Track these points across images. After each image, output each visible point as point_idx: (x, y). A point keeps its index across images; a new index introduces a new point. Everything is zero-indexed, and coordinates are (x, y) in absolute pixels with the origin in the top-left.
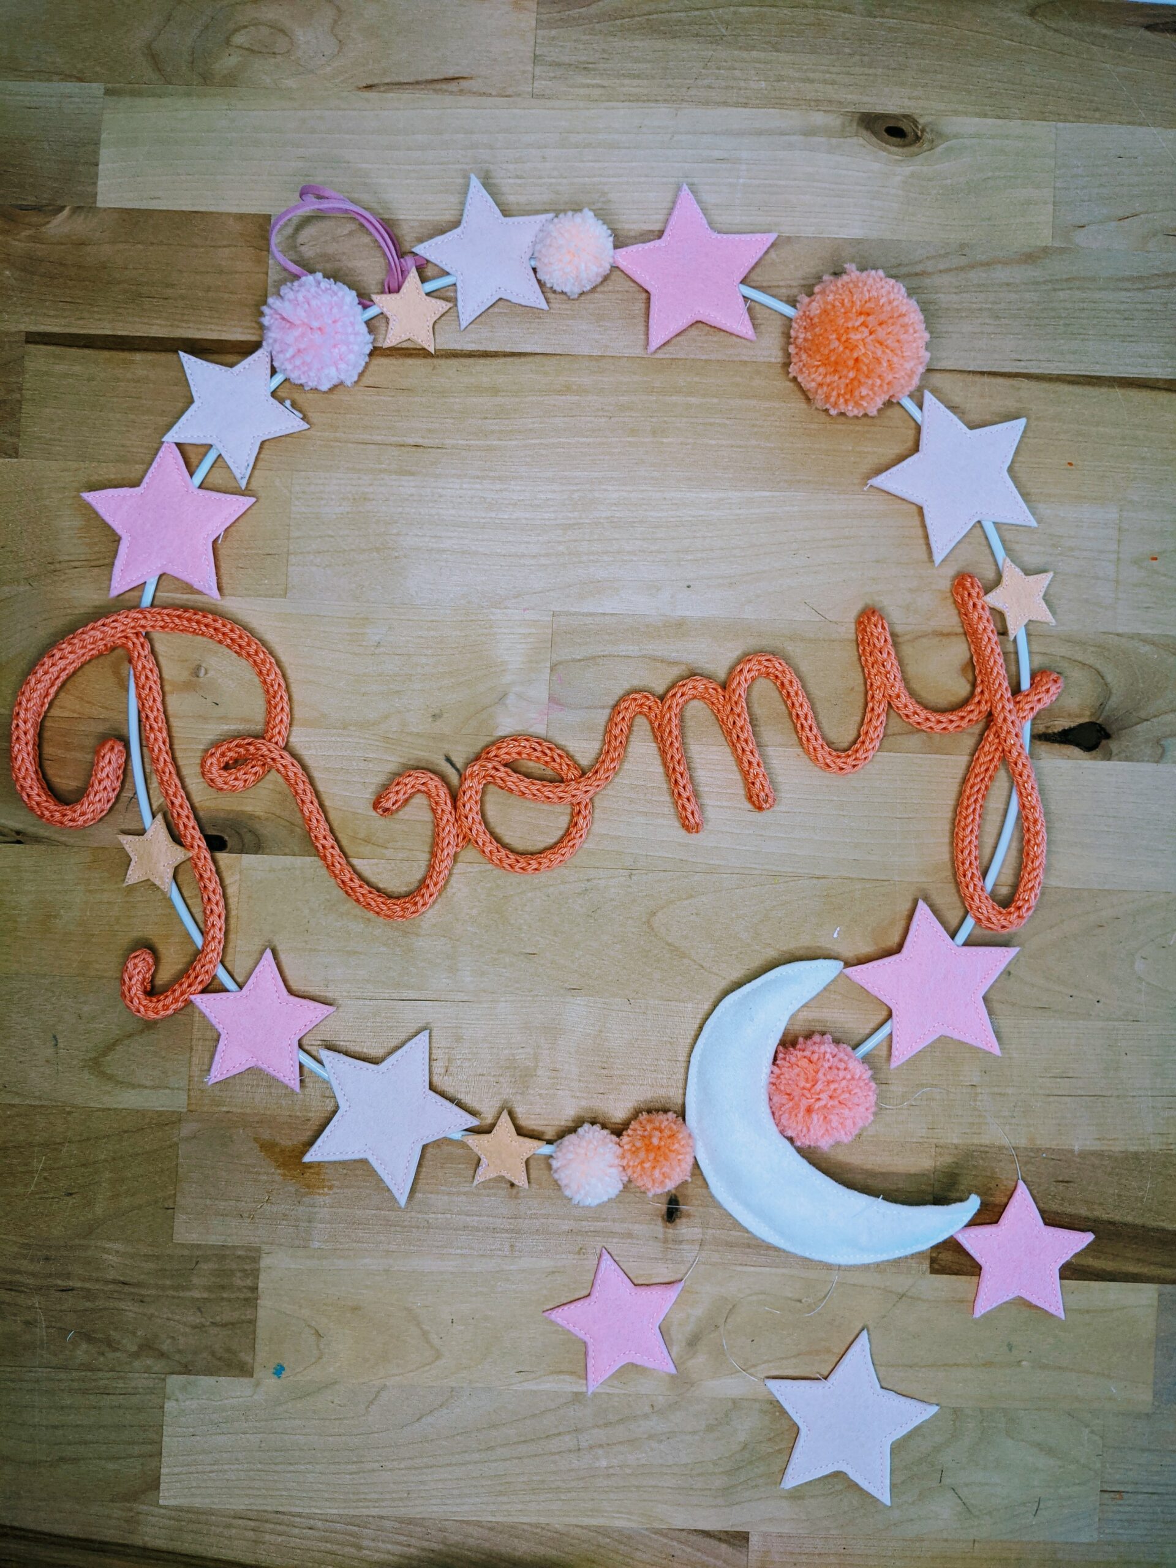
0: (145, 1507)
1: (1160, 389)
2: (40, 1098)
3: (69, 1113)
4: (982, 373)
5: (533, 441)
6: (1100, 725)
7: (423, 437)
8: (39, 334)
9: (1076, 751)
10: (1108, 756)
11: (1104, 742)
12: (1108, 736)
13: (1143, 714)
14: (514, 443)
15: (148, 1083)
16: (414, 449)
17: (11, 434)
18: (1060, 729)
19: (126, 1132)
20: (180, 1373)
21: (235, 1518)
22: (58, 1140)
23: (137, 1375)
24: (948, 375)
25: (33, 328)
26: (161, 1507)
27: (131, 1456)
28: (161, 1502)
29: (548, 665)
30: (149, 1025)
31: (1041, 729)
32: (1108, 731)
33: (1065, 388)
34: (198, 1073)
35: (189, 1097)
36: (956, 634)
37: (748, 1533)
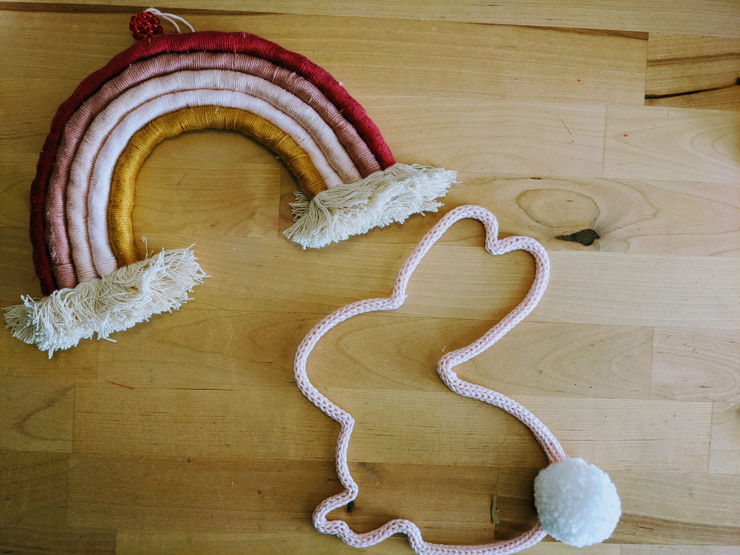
1: (630, 37)
3: (6, 454)
4: (529, 27)
6: (594, 231)
9: (580, 245)
10: (598, 248)
11: (596, 241)
12: (598, 237)
13: (617, 225)
15: (50, 437)
18: (571, 234)
24: (510, 28)
29: (279, 196)
30: (50, 404)
31: (560, 233)
32: (598, 234)
33: (577, 36)
34: (78, 431)
35: (73, 445)
36: (513, 179)
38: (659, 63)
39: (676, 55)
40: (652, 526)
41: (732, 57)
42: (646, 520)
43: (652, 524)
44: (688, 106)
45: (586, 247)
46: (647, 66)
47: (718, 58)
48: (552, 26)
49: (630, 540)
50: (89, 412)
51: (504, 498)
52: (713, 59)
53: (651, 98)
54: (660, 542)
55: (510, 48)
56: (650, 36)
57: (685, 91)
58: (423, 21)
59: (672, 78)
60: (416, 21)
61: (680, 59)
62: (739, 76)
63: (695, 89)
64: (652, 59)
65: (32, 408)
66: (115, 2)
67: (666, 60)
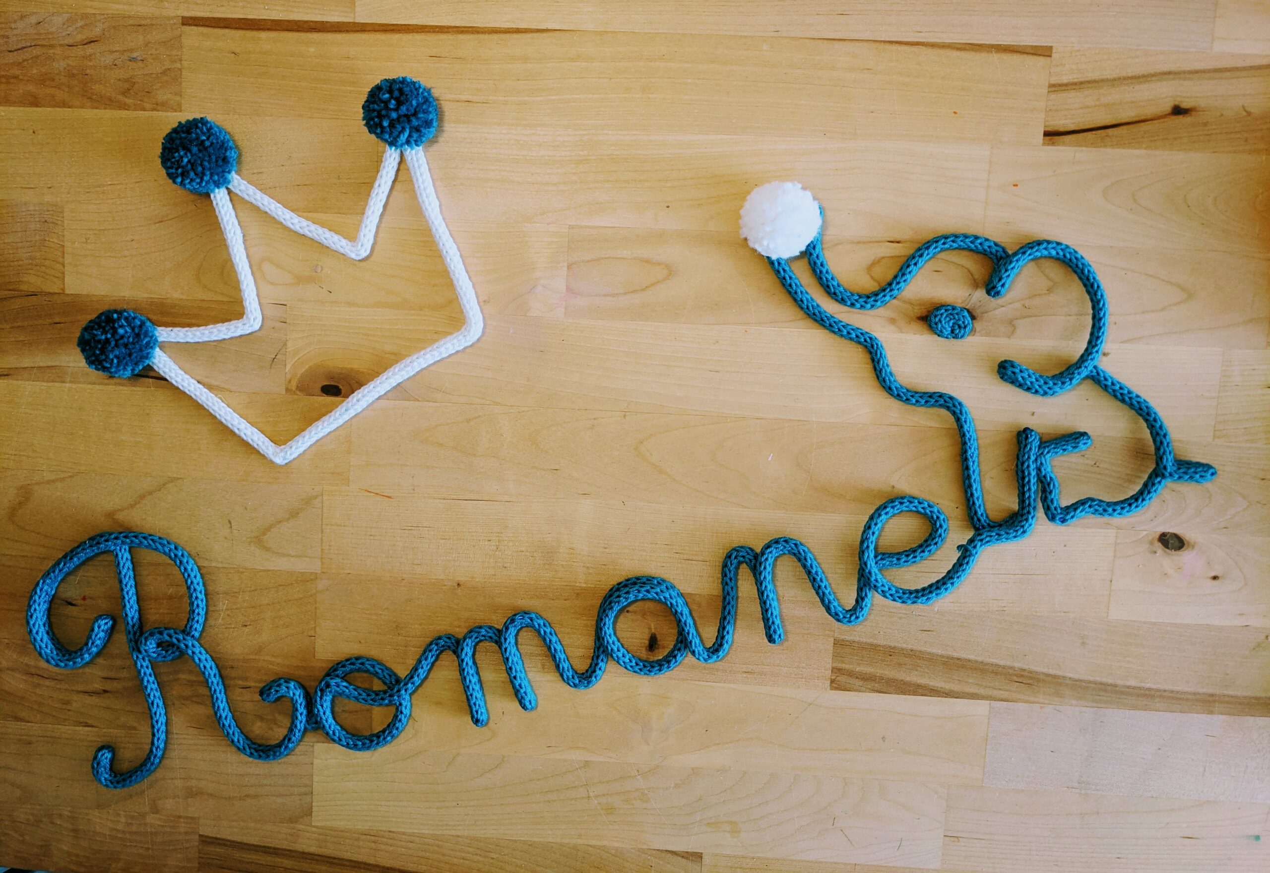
0: (303, 827)
1: (1027, 53)
2: (222, 562)
3: (242, 573)
4: (891, 42)
5: (553, 97)
7: (473, 95)
8: (191, 18)
10: (974, 332)
14: (540, 99)
15: (293, 554)
16: (467, 104)
17: (176, 94)
19: (280, 585)
20: (323, 742)
21: (362, 834)
22: (235, 590)
24: (865, 44)
25: (187, 14)
26: (314, 827)
27: (292, 794)
28: (313, 824)
29: (566, 264)
30: (294, 514)
32: (974, 314)
33: (954, 54)
34: (327, 548)
35: (322, 563)
36: (864, 243)
37: (702, 853)
38: (1065, 88)
39: (1091, 76)
40: (1032, 682)
41: (1167, 76)
42: (1023, 673)
43: (1031, 678)
44: (1103, 144)
46: (1049, 92)
47: (1149, 79)
48: (921, 40)
49: (1002, 697)
50: (341, 526)
51: (843, 640)
52: (1141, 80)
53: (1051, 135)
54: (1041, 701)
55: (866, 71)
56: (1054, 51)
57: (1099, 125)
58: (751, 37)
59: (1081, 108)
60: (741, 37)
61: (1095, 81)
62: (1177, 103)
63: (1114, 122)
64: (1056, 82)
65: (273, 519)
66: (361, 18)
67: (1075, 84)
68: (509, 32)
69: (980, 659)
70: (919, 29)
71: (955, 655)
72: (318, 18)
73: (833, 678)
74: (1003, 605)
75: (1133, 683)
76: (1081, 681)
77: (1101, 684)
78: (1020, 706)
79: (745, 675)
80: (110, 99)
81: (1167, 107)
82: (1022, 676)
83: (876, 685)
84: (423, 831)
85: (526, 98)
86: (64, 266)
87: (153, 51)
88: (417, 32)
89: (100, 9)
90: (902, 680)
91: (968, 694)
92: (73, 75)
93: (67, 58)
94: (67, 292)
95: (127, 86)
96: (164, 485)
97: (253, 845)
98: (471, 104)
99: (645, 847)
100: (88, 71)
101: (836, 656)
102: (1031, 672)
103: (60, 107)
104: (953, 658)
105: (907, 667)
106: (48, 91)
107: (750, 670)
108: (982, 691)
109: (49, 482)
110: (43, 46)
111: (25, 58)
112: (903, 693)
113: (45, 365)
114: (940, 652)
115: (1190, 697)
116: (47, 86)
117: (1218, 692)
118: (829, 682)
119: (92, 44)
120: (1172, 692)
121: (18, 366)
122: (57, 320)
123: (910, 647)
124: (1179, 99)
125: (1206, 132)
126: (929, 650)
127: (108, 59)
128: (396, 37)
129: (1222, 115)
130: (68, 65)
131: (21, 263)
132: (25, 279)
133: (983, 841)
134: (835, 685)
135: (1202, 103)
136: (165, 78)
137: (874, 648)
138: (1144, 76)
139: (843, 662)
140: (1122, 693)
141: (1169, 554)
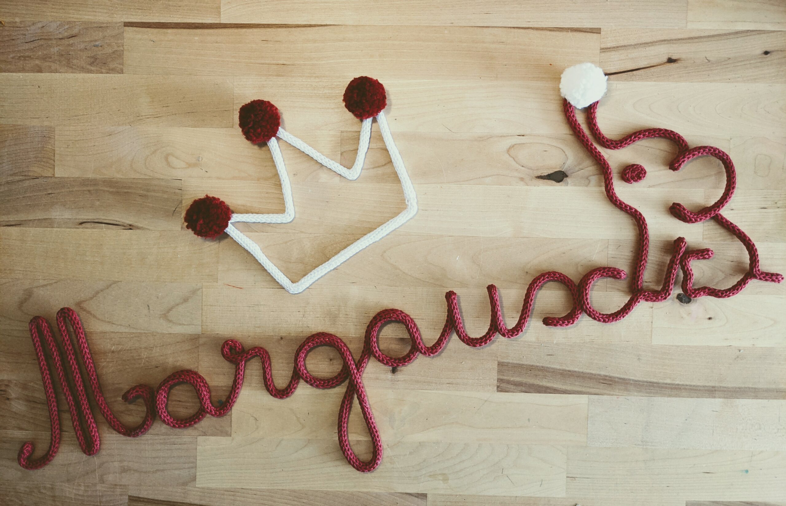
0: (191, 488)
1: (588, 32)
2: (144, 330)
3: (155, 335)
4: (514, 28)
5: (331, 61)
6: (563, 172)
7: (286, 61)
8: (129, 23)
9: (554, 182)
10: (567, 184)
11: (565, 179)
12: (567, 176)
13: (580, 167)
14: (324, 62)
15: (186, 323)
16: (283, 66)
17: (120, 64)
18: (547, 174)
19: (178, 342)
20: (203, 436)
21: (226, 491)
22: (151, 346)
23: (186, 436)
24: (500, 29)
25: (127, 20)
27: (185, 468)
28: (197, 486)
29: (340, 153)
30: (186, 300)
31: (539, 174)
32: (567, 174)
33: (549, 33)
34: (205, 319)
35: (202, 328)
36: (504, 136)
37: (427, 494)
38: (609, 50)
39: (622, 43)
40: (611, 383)
41: (663, 42)
42: (606, 378)
43: (611, 381)
44: (631, 80)
45: (558, 184)
46: (600, 52)
47: (654, 44)
48: (531, 26)
49: (595, 392)
50: (213, 306)
51: (503, 363)
52: (650, 44)
54: (617, 394)
55: (501, 44)
56: (602, 30)
57: (629, 69)
58: (438, 26)
59: (619, 60)
60: (433, 27)
61: (625, 46)
62: (669, 57)
63: (637, 68)
64: (604, 47)
65: (173, 303)
66: (224, 21)
67: (614, 48)
68: (306, 27)
69: (581, 370)
70: (529, 20)
71: (567, 369)
72: (200, 21)
73: (498, 385)
74: (593, 338)
75: (668, 381)
76: (639, 381)
77: (650, 382)
78: (605, 397)
79: (448, 385)
80: (83, 68)
81: (665, 60)
82: (605, 380)
83: (523, 388)
84: (262, 488)
85: (315, 62)
86: (54, 161)
87: (108, 41)
88: (255, 28)
89: (77, 18)
90: (538, 385)
91: (576, 391)
92: (62, 55)
93: (59, 45)
94: (56, 176)
95: (92, 60)
96: (110, 285)
97: (161, 501)
98: (285, 66)
99: (392, 491)
100: (70, 53)
101: (499, 372)
102: (610, 377)
103: (54, 73)
104: (566, 371)
105: (540, 377)
106: (47, 64)
107: (450, 382)
108: (584, 390)
109: (43, 286)
110: (45, 39)
111: (35, 46)
112: (539, 392)
113: (42, 218)
114: (558, 367)
115: (702, 388)
116: (47, 61)
117: (717, 384)
118: (496, 388)
119: (73, 38)
120: (691, 386)
121: (26, 219)
122: (50, 192)
123: (541, 365)
124: (670, 54)
125: (686, 72)
126: (552, 366)
127: (82, 46)
128: (244, 30)
129: (695, 62)
130: (59, 49)
131: (29, 160)
132: (31, 169)
133: (589, 479)
134: (500, 389)
135: (683, 56)
136: (114, 56)
137: (521, 366)
138: (651, 43)
139: (504, 375)
140: (662, 387)
141: (682, 305)
